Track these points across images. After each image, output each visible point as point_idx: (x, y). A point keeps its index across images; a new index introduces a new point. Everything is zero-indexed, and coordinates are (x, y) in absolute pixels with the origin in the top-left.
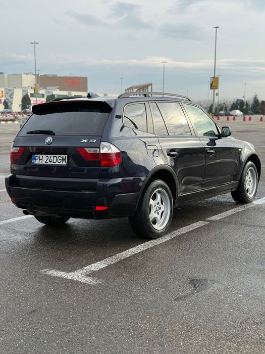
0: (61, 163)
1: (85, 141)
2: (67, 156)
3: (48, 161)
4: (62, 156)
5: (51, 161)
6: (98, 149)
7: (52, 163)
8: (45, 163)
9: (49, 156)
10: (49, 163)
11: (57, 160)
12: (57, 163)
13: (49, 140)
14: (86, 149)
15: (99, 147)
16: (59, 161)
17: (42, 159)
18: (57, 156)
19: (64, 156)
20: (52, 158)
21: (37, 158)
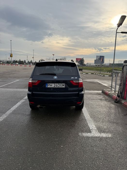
0: (62, 87)
1: (73, 78)
2: (65, 84)
3: (55, 86)
4: (62, 84)
5: (57, 86)
6: (78, 81)
7: (57, 87)
8: (53, 87)
9: (56, 84)
10: (56, 87)
11: (60, 85)
12: (60, 87)
13: (56, 77)
14: (74, 81)
15: (79, 80)
16: (61, 86)
17: (52, 85)
18: (60, 84)
19: (63, 84)
20: (57, 85)
21: (48, 85)
